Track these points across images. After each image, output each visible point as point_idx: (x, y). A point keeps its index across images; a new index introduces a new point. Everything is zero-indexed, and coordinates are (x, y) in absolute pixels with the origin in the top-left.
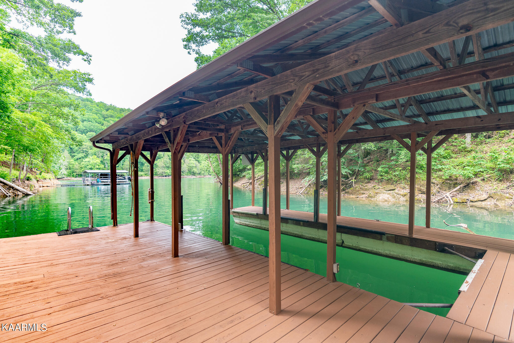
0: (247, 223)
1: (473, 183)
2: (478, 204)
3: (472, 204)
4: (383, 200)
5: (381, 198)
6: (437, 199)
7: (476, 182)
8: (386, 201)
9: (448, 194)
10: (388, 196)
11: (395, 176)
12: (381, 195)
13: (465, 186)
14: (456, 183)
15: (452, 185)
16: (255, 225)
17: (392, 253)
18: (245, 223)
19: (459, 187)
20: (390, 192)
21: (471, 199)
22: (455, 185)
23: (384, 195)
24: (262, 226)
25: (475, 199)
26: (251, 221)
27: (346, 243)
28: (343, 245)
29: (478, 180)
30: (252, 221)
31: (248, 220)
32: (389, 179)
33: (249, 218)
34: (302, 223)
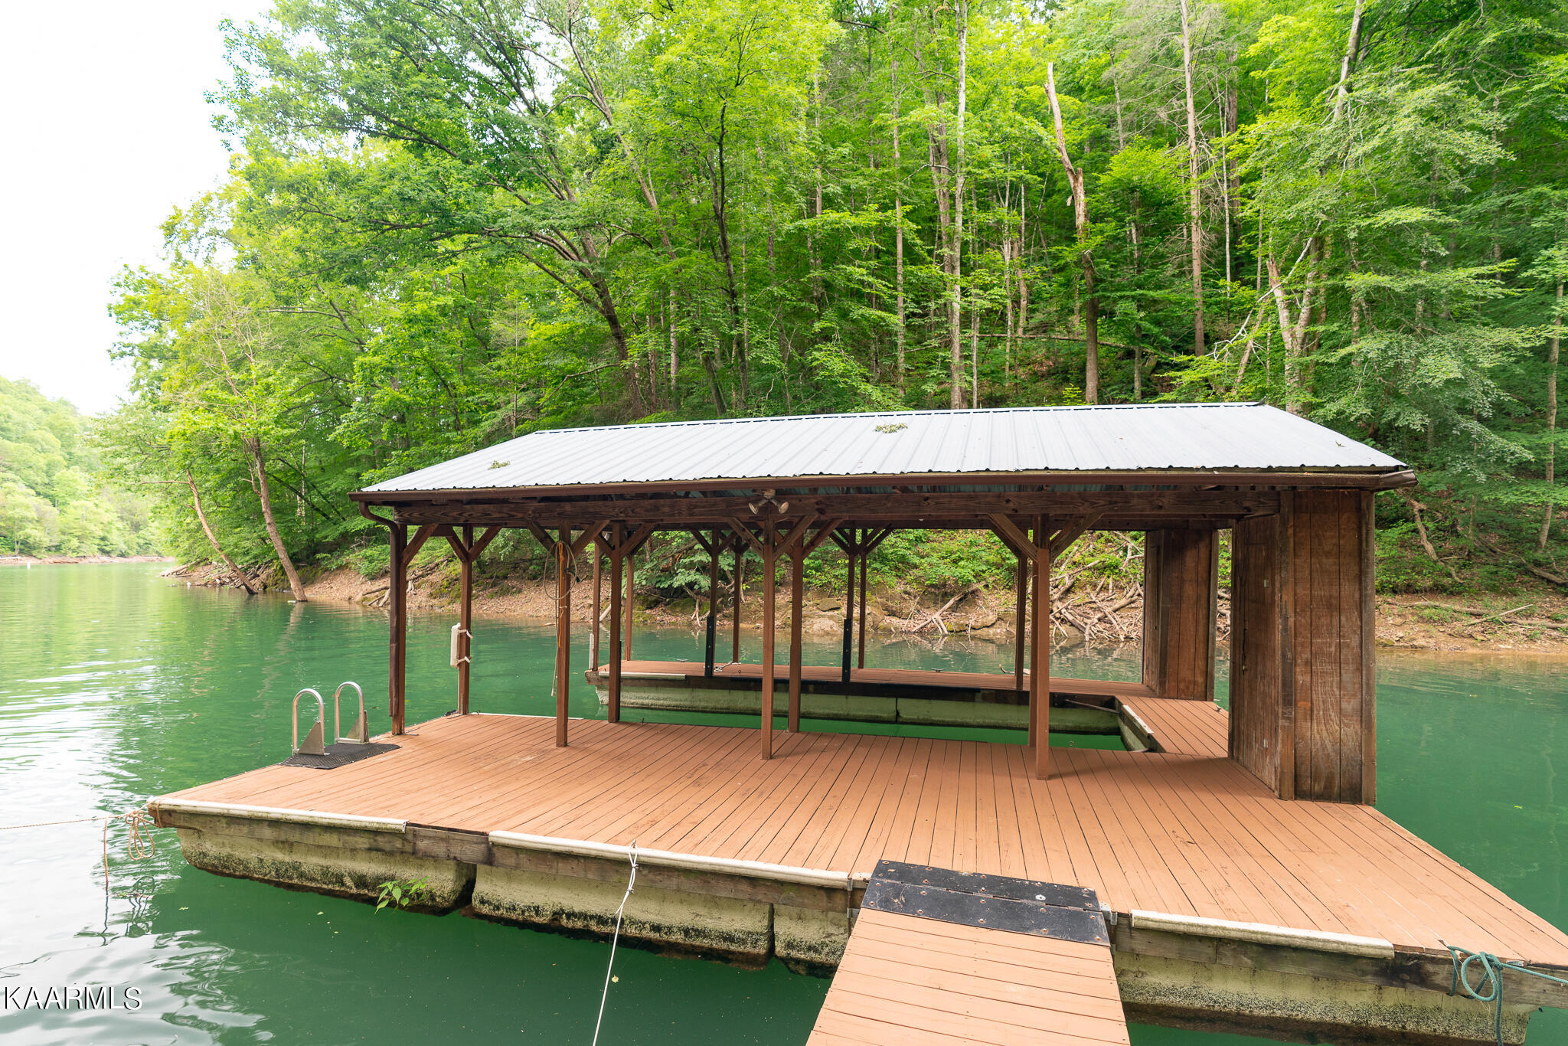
0: (646, 702)
1: (973, 592)
2: (983, 632)
3: (974, 633)
4: (821, 632)
5: (816, 627)
6: (918, 627)
7: (977, 590)
8: (828, 634)
9: (937, 616)
10: (832, 622)
11: (836, 577)
12: (815, 621)
13: (961, 600)
14: (945, 594)
15: (940, 597)
16: (674, 703)
17: (988, 721)
18: (640, 701)
19: (952, 602)
20: (831, 613)
21: (972, 623)
22: (946, 597)
23: (822, 619)
24: (697, 704)
25: (979, 624)
26: (662, 696)
27: (904, 715)
28: (900, 720)
29: (980, 586)
30: (665, 696)
31: (652, 695)
32: (825, 585)
33: (653, 689)
34: (811, 688)
